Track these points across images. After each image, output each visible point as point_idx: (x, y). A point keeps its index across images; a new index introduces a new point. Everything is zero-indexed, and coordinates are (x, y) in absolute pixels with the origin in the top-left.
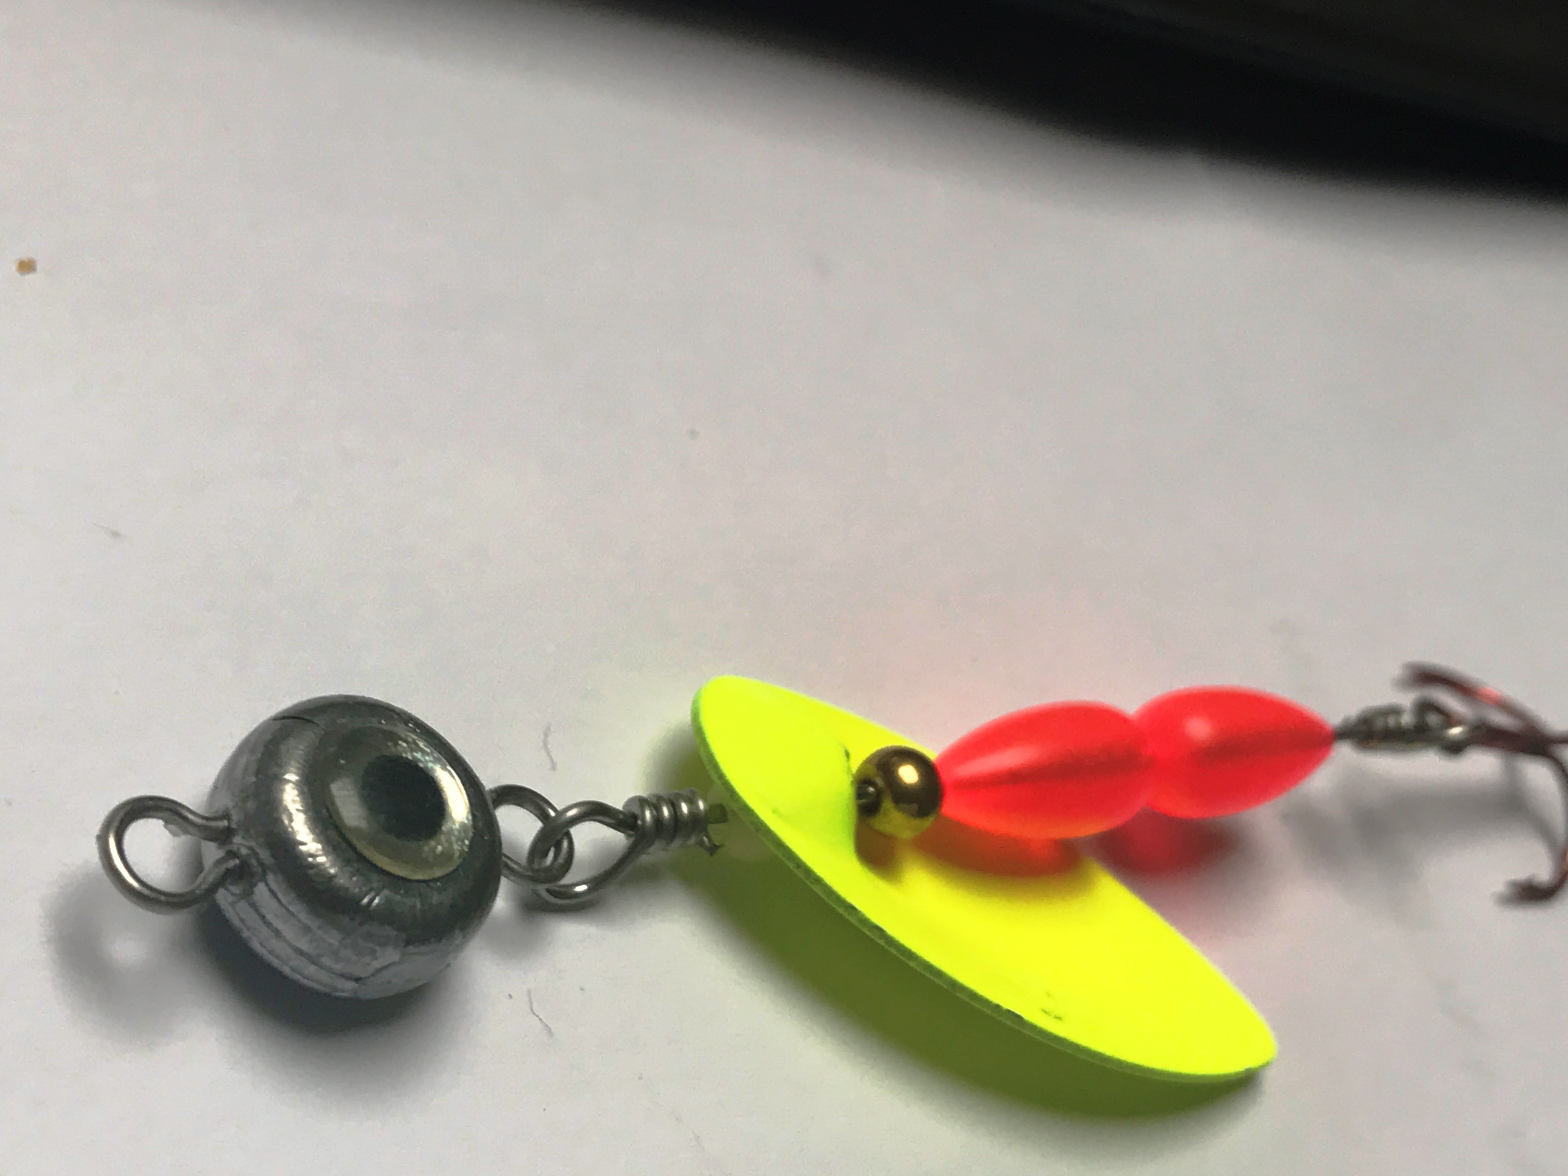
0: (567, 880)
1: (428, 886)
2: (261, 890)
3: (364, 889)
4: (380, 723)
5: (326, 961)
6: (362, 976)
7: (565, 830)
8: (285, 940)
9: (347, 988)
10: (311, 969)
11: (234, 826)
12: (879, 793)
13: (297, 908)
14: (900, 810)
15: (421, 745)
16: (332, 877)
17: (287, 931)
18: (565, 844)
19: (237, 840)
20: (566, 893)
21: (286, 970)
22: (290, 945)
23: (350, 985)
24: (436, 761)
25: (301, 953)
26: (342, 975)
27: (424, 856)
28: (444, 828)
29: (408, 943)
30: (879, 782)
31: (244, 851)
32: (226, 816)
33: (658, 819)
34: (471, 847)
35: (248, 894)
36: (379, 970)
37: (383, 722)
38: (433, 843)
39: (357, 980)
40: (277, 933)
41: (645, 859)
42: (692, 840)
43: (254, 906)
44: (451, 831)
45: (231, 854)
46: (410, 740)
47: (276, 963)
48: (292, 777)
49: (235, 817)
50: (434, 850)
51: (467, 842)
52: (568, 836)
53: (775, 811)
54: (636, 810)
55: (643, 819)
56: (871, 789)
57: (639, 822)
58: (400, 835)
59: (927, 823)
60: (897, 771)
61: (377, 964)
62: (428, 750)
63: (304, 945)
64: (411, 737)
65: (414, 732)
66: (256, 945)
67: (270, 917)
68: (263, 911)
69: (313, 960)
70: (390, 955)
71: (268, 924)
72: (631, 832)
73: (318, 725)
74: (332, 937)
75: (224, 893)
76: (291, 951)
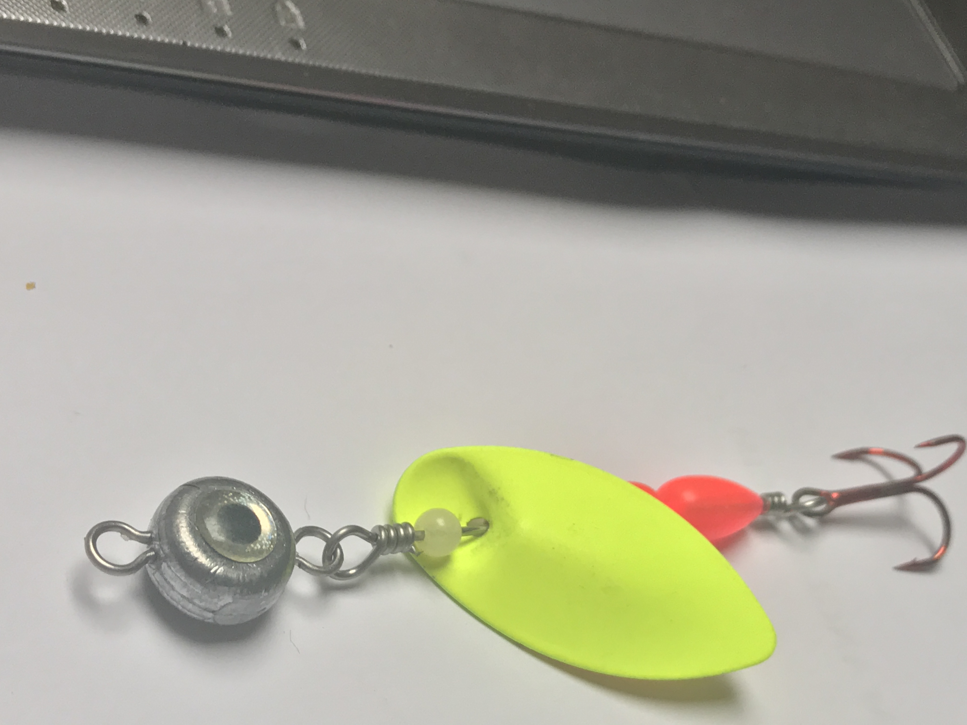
1: (248, 565)
2: (164, 566)
3: (213, 565)
4: (233, 488)
6: (216, 610)
7: (337, 544)
8: (177, 591)
9: (209, 616)
11: (153, 536)
13: (181, 575)
15: (252, 499)
16: (197, 558)
17: (177, 586)
18: (338, 552)
19: (155, 542)
22: (179, 594)
23: (211, 615)
26: (206, 609)
27: (246, 550)
28: (260, 538)
29: (235, 594)
31: (157, 547)
32: (150, 531)
33: (388, 537)
34: (274, 548)
35: (158, 568)
36: (223, 607)
37: (235, 488)
38: (252, 545)
39: (213, 612)
40: (173, 587)
43: (162, 574)
44: (263, 540)
46: (247, 497)
49: (154, 532)
50: (252, 548)
52: (339, 546)
54: (378, 533)
55: (381, 536)
57: (379, 538)
61: (222, 603)
62: (256, 502)
63: (185, 594)
64: (247, 495)
67: (169, 580)
68: (166, 576)
70: (226, 599)
71: (168, 583)
72: (375, 543)
73: (199, 488)
74: (198, 589)
75: (150, 569)
76: (180, 597)
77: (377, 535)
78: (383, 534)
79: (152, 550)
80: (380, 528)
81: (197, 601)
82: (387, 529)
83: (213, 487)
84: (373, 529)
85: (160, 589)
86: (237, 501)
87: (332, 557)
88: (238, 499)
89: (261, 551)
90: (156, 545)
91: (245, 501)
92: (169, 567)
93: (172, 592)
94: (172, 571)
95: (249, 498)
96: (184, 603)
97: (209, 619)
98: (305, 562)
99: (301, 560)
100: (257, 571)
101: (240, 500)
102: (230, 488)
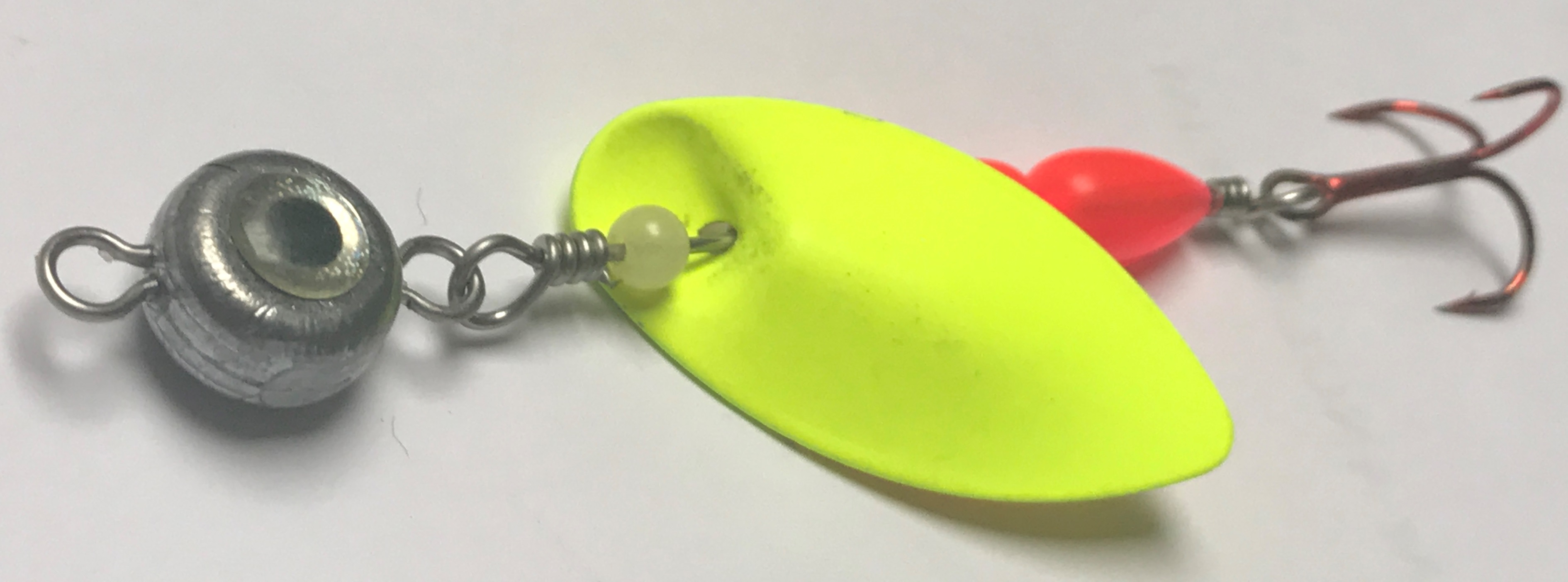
0: (485, 308)
1: (319, 303)
2: (174, 305)
3: (258, 303)
4: (293, 171)
6: (263, 381)
7: (473, 265)
8: (195, 349)
9: (252, 393)
10: (219, 375)
11: (155, 253)
13: (204, 320)
15: (327, 188)
16: (231, 292)
17: (196, 340)
18: (476, 280)
19: (158, 264)
21: (201, 377)
22: (199, 353)
25: (206, 358)
26: (246, 381)
29: (298, 353)
31: (162, 273)
32: (151, 245)
33: (563, 255)
35: (164, 309)
37: (296, 170)
39: (259, 385)
40: (188, 342)
43: (170, 319)
46: (317, 186)
47: (191, 370)
49: (157, 247)
52: (477, 270)
54: (545, 247)
55: (549, 254)
61: (273, 370)
62: (333, 194)
63: (210, 354)
64: (317, 183)
65: (323, 179)
66: (175, 355)
67: (182, 329)
68: (177, 323)
69: (218, 366)
71: (181, 335)
73: (234, 171)
74: (231, 344)
75: (149, 310)
76: (200, 359)
77: (542, 252)
78: (553, 249)
79: (153, 277)
80: (548, 239)
81: (230, 367)
82: (560, 240)
83: (258, 168)
84: (536, 241)
85: (167, 345)
86: (300, 192)
87: (464, 289)
88: (303, 188)
89: (342, 280)
90: (160, 268)
91: (313, 192)
92: (182, 306)
93: (187, 352)
94: (188, 314)
95: (321, 186)
96: (209, 369)
97: (251, 396)
98: (418, 299)
99: (411, 295)
100: (335, 314)
101: (305, 191)
102: (288, 170)
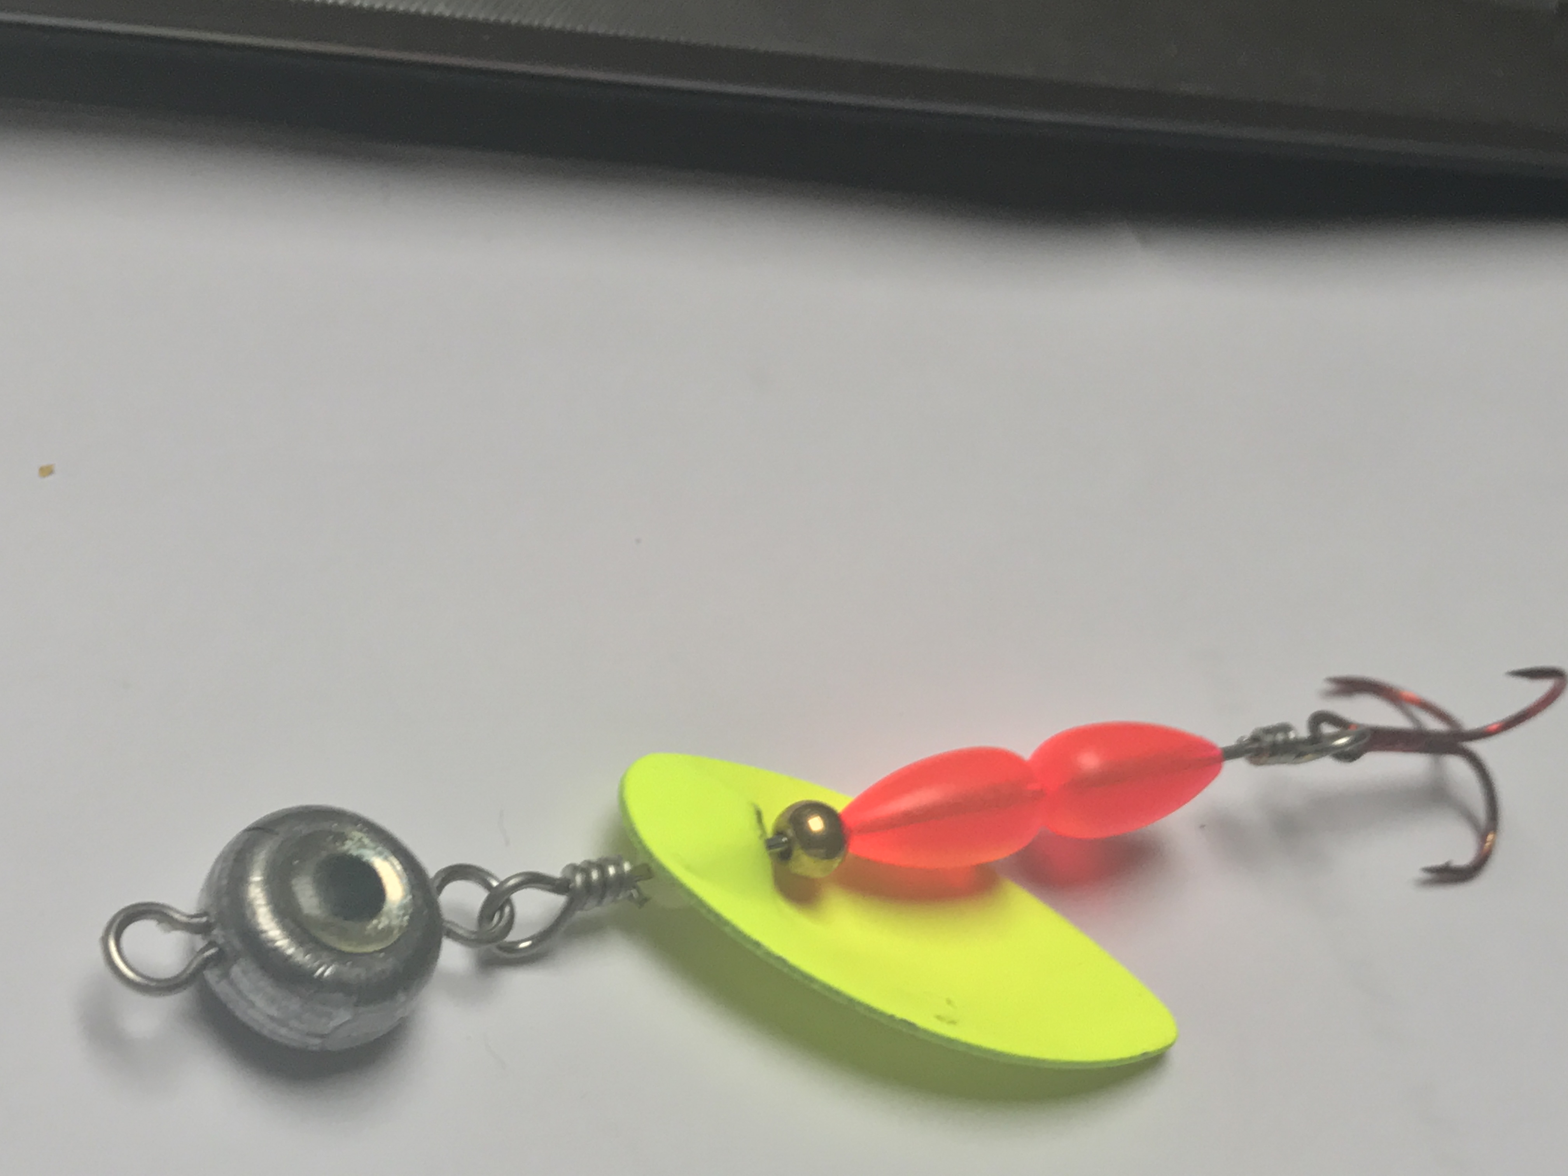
0: (511, 937)
1: (371, 956)
2: (236, 971)
3: (317, 963)
5: (294, 1023)
7: (506, 897)
8: (260, 1010)
9: (315, 1043)
10: (283, 1031)
11: (211, 920)
12: (789, 842)
13: (265, 983)
14: (810, 855)
15: (366, 841)
16: (290, 956)
17: (259, 1001)
18: (507, 910)
19: (215, 932)
20: (512, 948)
21: (265, 1032)
22: (263, 1013)
23: (317, 1041)
24: (380, 854)
25: (272, 1018)
26: (309, 1034)
27: (366, 933)
28: (386, 908)
29: (357, 1005)
30: (790, 832)
31: (221, 941)
32: (205, 914)
33: (587, 882)
34: (410, 921)
36: (337, 1028)
38: (375, 922)
39: (322, 1036)
40: (252, 1005)
41: (579, 914)
42: (621, 897)
44: (390, 910)
45: (211, 944)
47: (257, 1028)
48: (256, 878)
49: (213, 914)
50: (376, 927)
51: (407, 918)
52: (509, 902)
53: (688, 868)
54: (570, 877)
55: (575, 882)
56: (784, 839)
57: (572, 885)
58: (346, 919)
59: (836, 863)
60: (806, 822)
61: (335, 1023)
62: (372, 845)
63: (274, 1012)
65: (361, 830)
66: (238, 1013)
67: (245, 991)
68: (239, 986)
69: (283, 1023)
70: (343, 1016)
71: (245, 998)
72: (566, 894)
76: (265, 1017)
77: (569, 882)
78: (579, 877)
80: (575, 868)
82: (585, 869)
83: (299, 828)
87: (495, 916)
89: (388, 931)
90: (219, 936)
94: (250, 980)
96: (272, 1026)
97: (315, 1046)
